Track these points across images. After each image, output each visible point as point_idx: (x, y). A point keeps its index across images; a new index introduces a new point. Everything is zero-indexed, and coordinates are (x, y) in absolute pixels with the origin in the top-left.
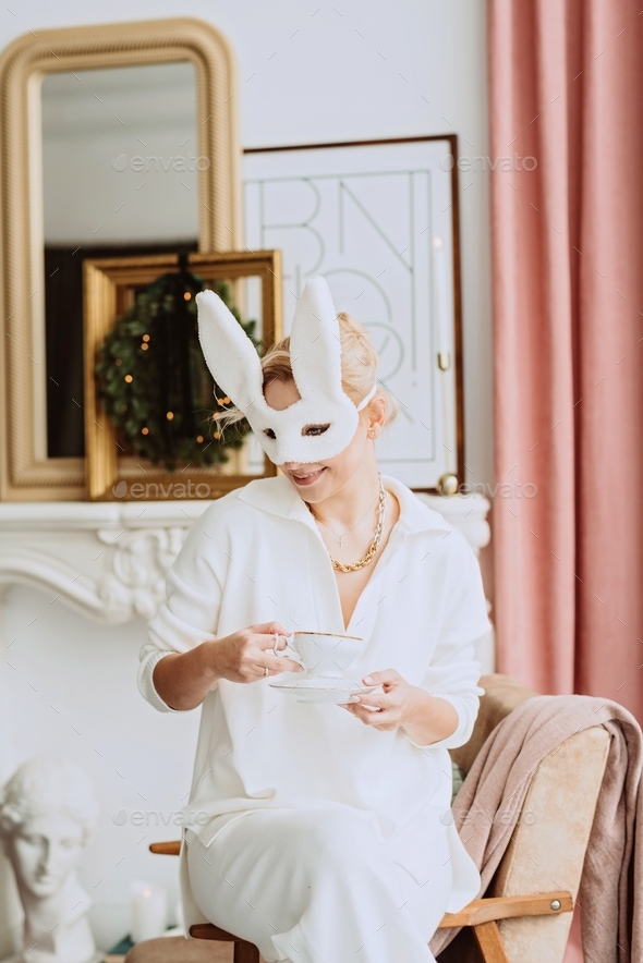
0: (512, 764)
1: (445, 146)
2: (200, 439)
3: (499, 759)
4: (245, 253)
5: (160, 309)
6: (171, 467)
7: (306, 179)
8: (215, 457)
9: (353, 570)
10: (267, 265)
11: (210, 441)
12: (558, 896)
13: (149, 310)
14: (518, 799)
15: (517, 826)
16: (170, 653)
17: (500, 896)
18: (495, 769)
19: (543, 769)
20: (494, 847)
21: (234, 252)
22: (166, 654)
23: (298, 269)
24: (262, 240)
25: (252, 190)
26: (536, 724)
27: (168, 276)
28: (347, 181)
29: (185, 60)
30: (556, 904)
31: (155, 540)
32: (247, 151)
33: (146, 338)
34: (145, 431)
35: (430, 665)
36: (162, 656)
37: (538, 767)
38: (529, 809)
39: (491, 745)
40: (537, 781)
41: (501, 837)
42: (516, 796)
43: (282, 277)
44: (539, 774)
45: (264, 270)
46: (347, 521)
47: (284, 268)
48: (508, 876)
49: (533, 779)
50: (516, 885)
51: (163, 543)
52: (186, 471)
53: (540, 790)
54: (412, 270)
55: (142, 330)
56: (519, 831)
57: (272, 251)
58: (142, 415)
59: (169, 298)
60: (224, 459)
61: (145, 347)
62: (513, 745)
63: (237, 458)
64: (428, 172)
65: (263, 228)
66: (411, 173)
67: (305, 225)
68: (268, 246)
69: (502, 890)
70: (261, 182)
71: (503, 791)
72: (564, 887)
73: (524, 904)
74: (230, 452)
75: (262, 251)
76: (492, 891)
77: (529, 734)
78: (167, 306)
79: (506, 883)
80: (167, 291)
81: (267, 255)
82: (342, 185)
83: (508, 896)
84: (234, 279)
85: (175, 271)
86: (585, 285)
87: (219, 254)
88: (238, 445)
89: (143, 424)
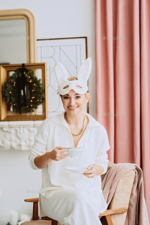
0: (114, 179)
1: (84, 39)
2: (27, 106)
3: (110, 178)
4: (37, 63)
5: (18, 76)
6: (20, 113)
7: (52, 47)
8: (31, 111)
9: (77, 135)
10: (43, 66)
11: (30, 107)
12: (124, 209)
13: (15, 77)
14: (115, 187)
15: (115, 193)
16: (37, 156)
17: (111, 209)
18: (109, 180)
19: (120, 180)
20: (109, 198)
21: (35, 63)
22: (36, 156)
23: (50, 67)
24: (41, 60)
25: (39, 49)
26: (119, 170)
27: (20, 69)
28: (61, 47)
29: (23, 19)
30: (124, 210)
31: (16, 130)
32: (38, 40)
33: (15, 83)
34: (14, 105)
35: (96, 157)
36: (35, 157)
37: (119, 179)
38: (117, 189)
39: (108, 175)
40: (119, 183)
41: (111, 195)
42: (115, 186)
43: (47, 69)
44: (120, 181)
45: (42, 67)
46: (76, 124)
47: (47, 67)
48: (113, 204)
49: (118, 182)
50: (115, 206)
51: (18, 131)
52: (24, 114)
53: (120, 184)
54: (76, 68)
55: (14, 81)
56: (115, 194)
57: (45, 63)
58: (14, 101)
59: (20, 74)
60: (33, 111)
61: (14, 85)
62: (113, 175)
63: (36, 111)
64: (80, 45)
65: (41, 58)
66: (76, 45)
67: (51, 57)
68: (43, 62)
69: (111, 208)
70: (41, 47)
71: (112, 185)
72: (125, 207)
73: (117, 211)
74: (34, 109)
75: (41, 63)
76: (109, 208)
77: (117, 172)
78: (20, 76)
79: (112, 206)
80: (20, 72)
81: (43, 64)
82: (60, 48)
83: (113, 209)
84: (35, 69)
85: (22, 67)
86: (117, 71)
87: (31, 63)
88: (36, 108)
89: (14, 103)
